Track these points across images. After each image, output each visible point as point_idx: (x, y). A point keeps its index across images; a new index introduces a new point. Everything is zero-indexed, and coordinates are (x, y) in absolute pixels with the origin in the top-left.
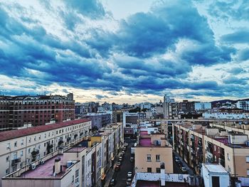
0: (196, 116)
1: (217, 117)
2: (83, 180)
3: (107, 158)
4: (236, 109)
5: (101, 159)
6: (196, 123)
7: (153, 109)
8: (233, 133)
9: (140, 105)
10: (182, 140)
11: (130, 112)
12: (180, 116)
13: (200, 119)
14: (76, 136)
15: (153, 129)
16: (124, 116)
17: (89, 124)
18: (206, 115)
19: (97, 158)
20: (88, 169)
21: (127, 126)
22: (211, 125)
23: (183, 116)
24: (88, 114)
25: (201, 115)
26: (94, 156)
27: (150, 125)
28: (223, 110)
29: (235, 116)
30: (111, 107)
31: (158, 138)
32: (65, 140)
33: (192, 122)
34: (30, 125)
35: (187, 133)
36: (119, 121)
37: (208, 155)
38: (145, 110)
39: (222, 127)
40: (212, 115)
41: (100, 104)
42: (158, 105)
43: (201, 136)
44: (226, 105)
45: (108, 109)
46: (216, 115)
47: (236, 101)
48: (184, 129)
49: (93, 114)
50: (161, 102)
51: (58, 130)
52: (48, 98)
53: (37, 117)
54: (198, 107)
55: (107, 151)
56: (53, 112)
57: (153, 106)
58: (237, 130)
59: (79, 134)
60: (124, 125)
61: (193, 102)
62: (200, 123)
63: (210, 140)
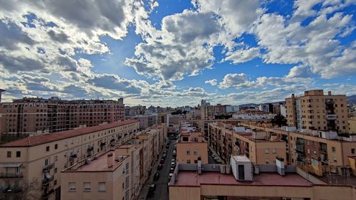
0: (227, 117)
1: (243, 117)
2: (132, 172)
3: (153, 153)
4: (259, 111)
5: (148, 154)
6: (227, 123)
7: (192, 111)
8: (255, 130)
9: (181, 108)
10: (216, 136)
11: (173, 114)
12: (214, 117)
13: (230, 120)
14: (125, 135)
15: (191, 128)
16: (168, 117)
17: (137, 125)
18: (235, 116)
19: (145, 153)
20: (137, 163)
21: (170, 126)
22: (239, 124)
23: (217, 117)
24: (137, 116)
25: (231, 116)
26: (141, 152)
27: (189, 125)
28: (248, 112)
29: (257, 116)
30: (156, 110)
31: (196, 135)
32: (116, 138)
33: (224, 122)
34: (85, 126)
35: (220, 131)
36: (163, 122)
37: (235, 148)
38: (185, 112)
39: (248, 125)
40: (240, 116)
41: (147, 108)
42: (196, 108)
43: (230, 133)
44: (251, 108)
45: (154, 111)
46: (243, 116)
47: (259, 105)
48: (218, 128)
49: (141, 116)
50: (199, 106)
51: (110, 130)
52: (101, 102)
53: (91, 118)
54: (229, 110)
55: (153, 147)
56: (106, 114)
57: (192, 109)
58: (259, 128)
59: (128, 134)
60: (168, 125)
61: (225, 106)
62: (230, 122)
63: (238, 136)
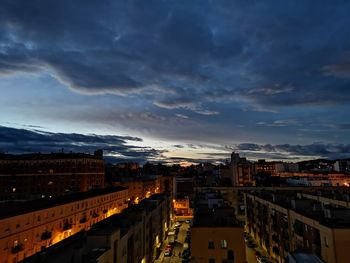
0: (278, 183)
1: (306, 184)
3: (150, 245)
6: (278, 192)
7: (216, 172)
8: (329, 207)
10: (259, 217)
11: (184, 176)
12: (254, 183)
13: (282, 187)
14: (105, 211)
15: (216, 201)
16: (175, 180)
17: (124, 195)
18: (292, 181)
22: (299, 195)
23: (259, 183)
24: (123, 180)
25: (285, 181)
26: (131, 242)
27: (211, 195)
30: (156, 169)
32: (89, 217)
33: (272, 192)
35: (265, 207)
36: (167, 190)
37: (296, 239)
38: (204, 174)
39: (315, 198)
40: (301, 181)
41: (141, 166)
42: (223, 167)
43: (285, 211)
46: (306, 181)
47: (334, 162)
48: (261, 201)
50: (227, 163)
51: (80, 202)
52: (67, 156)
54: (277, 172)
55: (151, 235)
56: (73, 177)
57: (216, 168)
58: (336, 202)
63: (299, 217)
